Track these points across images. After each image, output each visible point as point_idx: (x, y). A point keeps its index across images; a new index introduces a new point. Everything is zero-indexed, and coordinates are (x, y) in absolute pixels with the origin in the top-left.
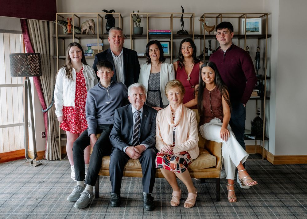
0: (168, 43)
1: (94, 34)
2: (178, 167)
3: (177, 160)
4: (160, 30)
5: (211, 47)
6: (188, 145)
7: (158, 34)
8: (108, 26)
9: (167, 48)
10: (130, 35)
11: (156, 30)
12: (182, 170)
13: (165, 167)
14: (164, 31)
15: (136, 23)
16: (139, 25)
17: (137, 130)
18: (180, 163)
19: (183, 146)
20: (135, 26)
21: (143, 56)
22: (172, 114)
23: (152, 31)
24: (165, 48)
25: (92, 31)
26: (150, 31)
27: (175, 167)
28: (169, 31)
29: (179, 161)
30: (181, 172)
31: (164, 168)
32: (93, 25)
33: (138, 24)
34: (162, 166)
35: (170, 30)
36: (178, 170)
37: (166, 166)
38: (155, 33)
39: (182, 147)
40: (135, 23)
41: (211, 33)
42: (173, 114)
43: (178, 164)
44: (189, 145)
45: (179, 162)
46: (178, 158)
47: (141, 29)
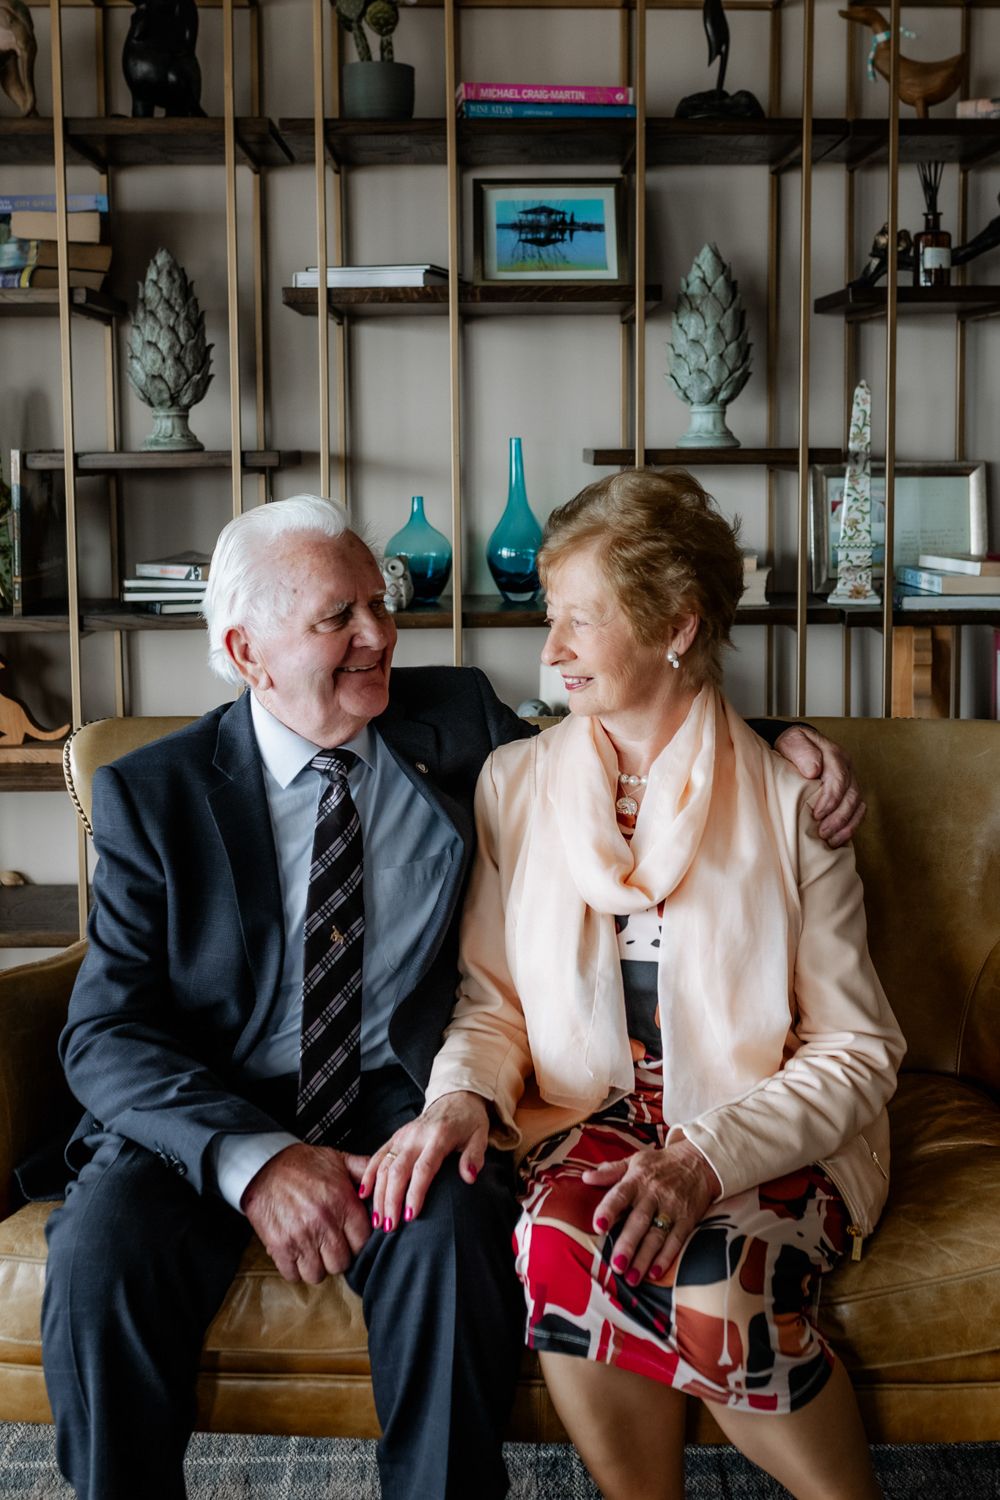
0: (607, 196)
1: (33, 113)
2: (760, 1358)
3: (751, 1284)
4: (549, 88)
5: (937, 216)
6: (826, 1087)
7: (529, 112)
8: (143, 58)
9: (600, 228)
10: (312, 121)
11: (520, 88)
12: (796, 1378)
13: (611, 1348)
14: (580, 96)
15: (363, 36)
16: (387, 48)
17: (336, 936)
18: (777, 1309)
19: (792, 1109)
20: (354, 56)
21: (416, 289)
22: (606, 796)
23: (485, 93)
24: (588, 228)
25: (14, 92)
26: (472, 94)
27: (725, 1359)
28: (615, 90)
29: (767, 1285)
30: (784, 1401)
31: (602, 1354)
32: (20, 48)
33: (374, 40)
34: (586, 1335)
35: (621, 90)
36: (763, 1382)
37: (626, 1340)
38: (509, 111)
39: (775, 1114)
40: (350, 37)
41: (935, 112)
42: (620, 791)
43: (758, 1326)
44: (844, 1092)
45: (768, 1299)
46: (759, 1246)
47: (403, 77)
